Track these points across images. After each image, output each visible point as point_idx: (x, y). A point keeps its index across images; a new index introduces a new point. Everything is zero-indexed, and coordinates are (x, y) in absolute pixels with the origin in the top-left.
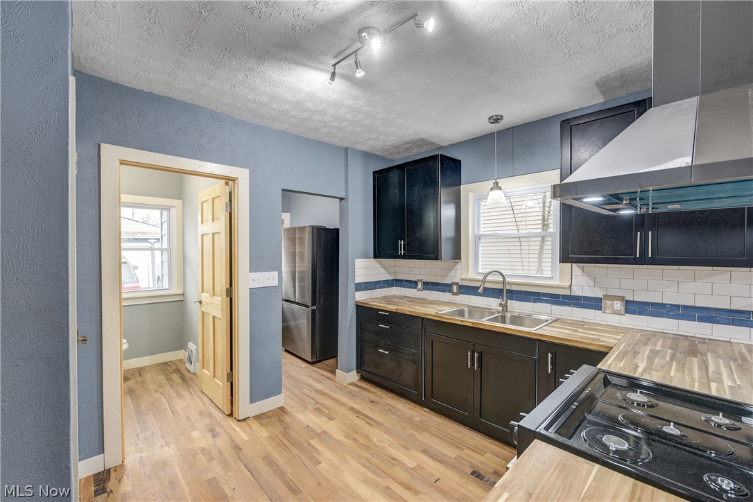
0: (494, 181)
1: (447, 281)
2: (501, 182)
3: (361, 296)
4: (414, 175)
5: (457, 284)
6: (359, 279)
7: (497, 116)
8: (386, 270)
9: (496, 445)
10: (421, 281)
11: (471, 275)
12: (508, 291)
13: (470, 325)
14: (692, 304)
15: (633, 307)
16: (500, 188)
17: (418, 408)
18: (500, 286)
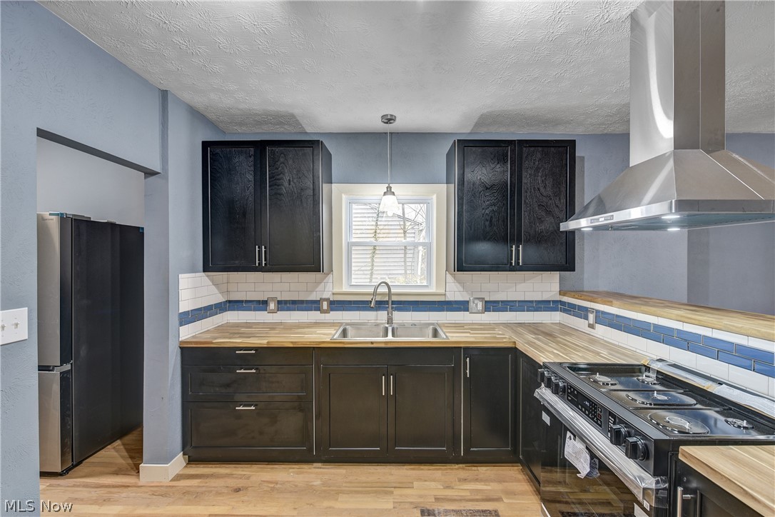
0: (387, 185)
1: (313, 297)
2: (395, 187)
3: (188, 333)
4: (282, 160)
5: (327, 300)
6: (185, 306)
7: (391, 115)
8: (218, 288)
9: (413, 469)
10: (273, 299)
11: (345, 289)
12: (393, 302)
13: (383, 346)
14: (523, 299)
15: (491, 306)
16: (393, 194)
17: (305, 467)
18: (386, 299)
